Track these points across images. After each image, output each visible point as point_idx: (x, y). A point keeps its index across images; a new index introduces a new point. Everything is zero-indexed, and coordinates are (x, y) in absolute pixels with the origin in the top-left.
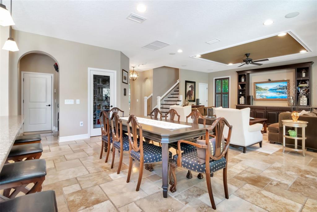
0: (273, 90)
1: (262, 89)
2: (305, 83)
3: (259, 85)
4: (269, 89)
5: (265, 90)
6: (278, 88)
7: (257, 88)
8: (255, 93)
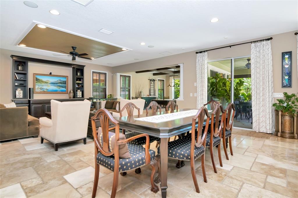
0: (54, 83)
1: (42, 82)
2: (80, 81)
3: (39, 77)
4: (50, 83)
5: (46, 83)
6: (59, 82)
7: (37, 80)
8: (34, 85)
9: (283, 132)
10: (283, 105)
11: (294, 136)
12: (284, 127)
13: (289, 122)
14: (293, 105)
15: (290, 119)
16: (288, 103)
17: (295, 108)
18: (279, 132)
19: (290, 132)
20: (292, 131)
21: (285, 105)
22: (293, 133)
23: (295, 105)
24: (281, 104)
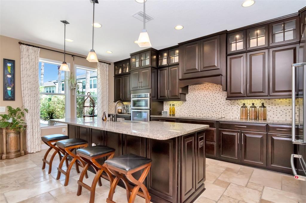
9: (8, 153)
10: (8, 121)
11: (21, 154)
12: (10, 147)
13: (16, 140)
14: (19, 120)
15: (16, 136)
16: (13, 118)
17: (22, 123)
18: (3, 154)
19: (17, 150)
20: (19, 149)
21: (10, 121)
22: (19, 151)
23: (21, 120)
24: (6, 120)
